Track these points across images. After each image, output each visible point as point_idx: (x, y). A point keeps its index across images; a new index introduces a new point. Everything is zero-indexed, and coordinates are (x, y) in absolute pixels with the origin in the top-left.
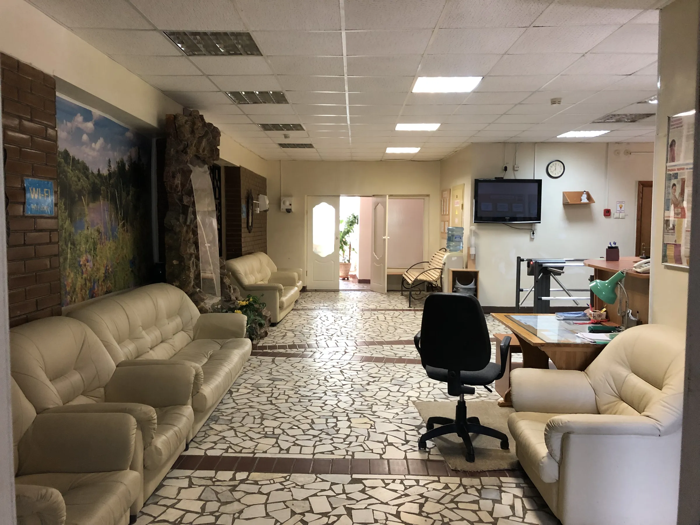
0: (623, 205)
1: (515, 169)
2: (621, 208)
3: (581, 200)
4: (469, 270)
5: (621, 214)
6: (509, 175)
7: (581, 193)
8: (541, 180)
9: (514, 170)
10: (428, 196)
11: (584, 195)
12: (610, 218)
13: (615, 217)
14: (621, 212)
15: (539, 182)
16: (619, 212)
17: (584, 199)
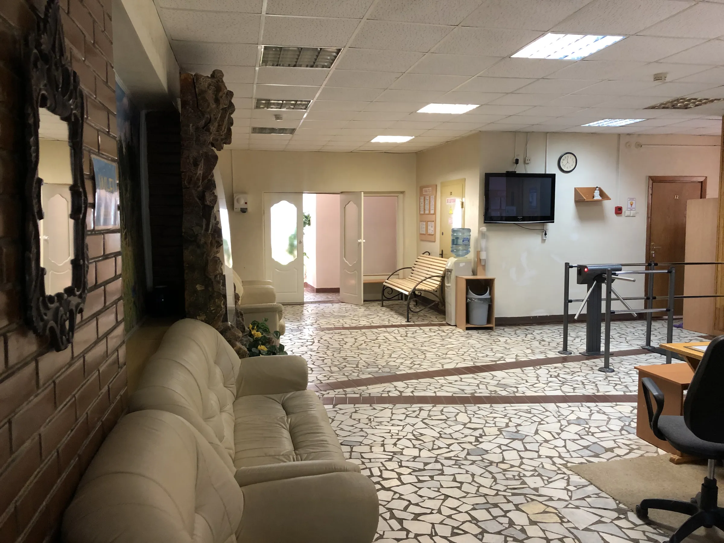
0: (634, 202)
1: (527, 162)
2: (632, 205)
3: (594, 197)
4: (479, 277)
5: (632, 211)
6: (520, 169)
7: (595, 189)
8: (555, 175)
9: (525, 163)
10: (402, 192)
11: (596, 191)
12: (621, 216)
13: (626, 215)
14: (631, 210)
15: (553, 177)
16: (629, 209)
17: (597, 197)
